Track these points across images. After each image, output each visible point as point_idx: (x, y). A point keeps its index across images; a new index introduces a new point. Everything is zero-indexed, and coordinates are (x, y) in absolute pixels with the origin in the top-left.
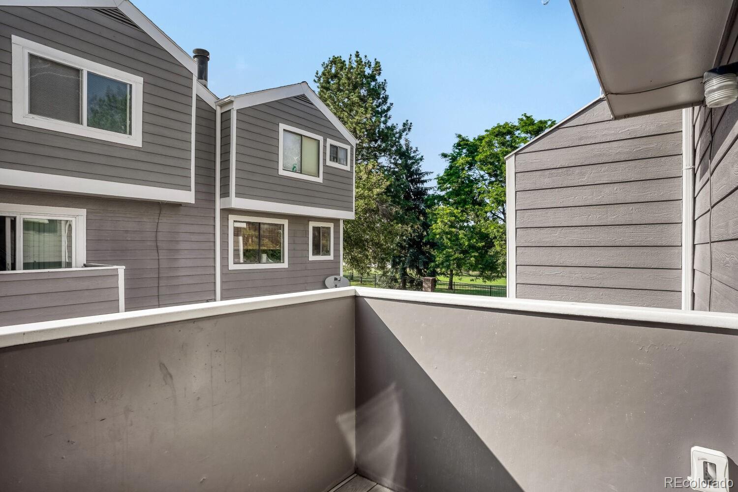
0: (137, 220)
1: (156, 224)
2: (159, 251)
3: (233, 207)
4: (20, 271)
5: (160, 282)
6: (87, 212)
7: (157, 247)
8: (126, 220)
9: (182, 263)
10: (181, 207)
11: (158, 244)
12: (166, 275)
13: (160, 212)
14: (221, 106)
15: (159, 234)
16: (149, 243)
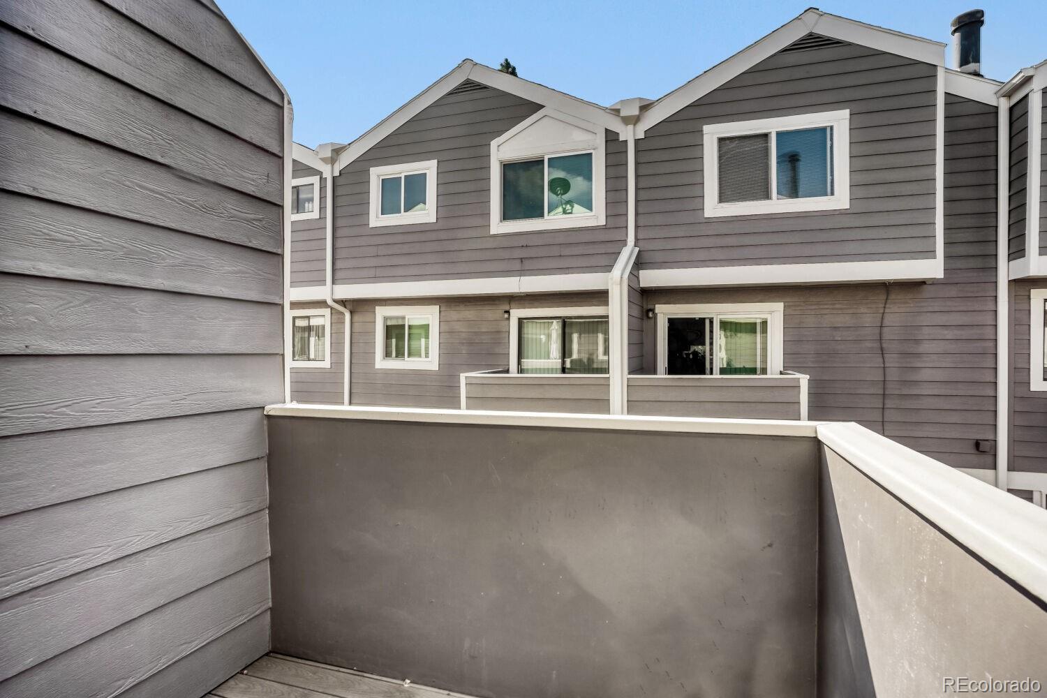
0: (851, 311)
1: (881, 315)
2: (885, 355)
3: (1031, 275)
4: (716, 376)
5: (886, 401)
6: (785, 307)
7: (882, 349)
8: (835, 312)
9: (925, 375)
10: (925, 286)
11: (884, 345)
12: (897, 392)
13: (887, 297)
14: (1009, 95)
15: (885, 330)
16: (869, 345)
